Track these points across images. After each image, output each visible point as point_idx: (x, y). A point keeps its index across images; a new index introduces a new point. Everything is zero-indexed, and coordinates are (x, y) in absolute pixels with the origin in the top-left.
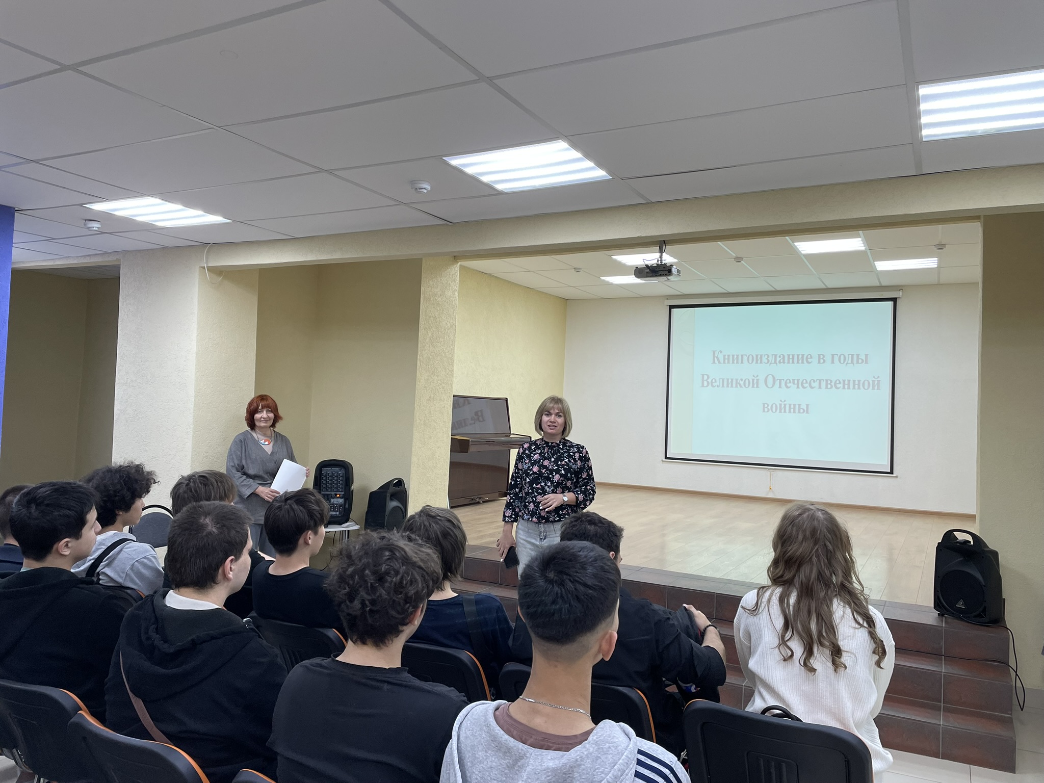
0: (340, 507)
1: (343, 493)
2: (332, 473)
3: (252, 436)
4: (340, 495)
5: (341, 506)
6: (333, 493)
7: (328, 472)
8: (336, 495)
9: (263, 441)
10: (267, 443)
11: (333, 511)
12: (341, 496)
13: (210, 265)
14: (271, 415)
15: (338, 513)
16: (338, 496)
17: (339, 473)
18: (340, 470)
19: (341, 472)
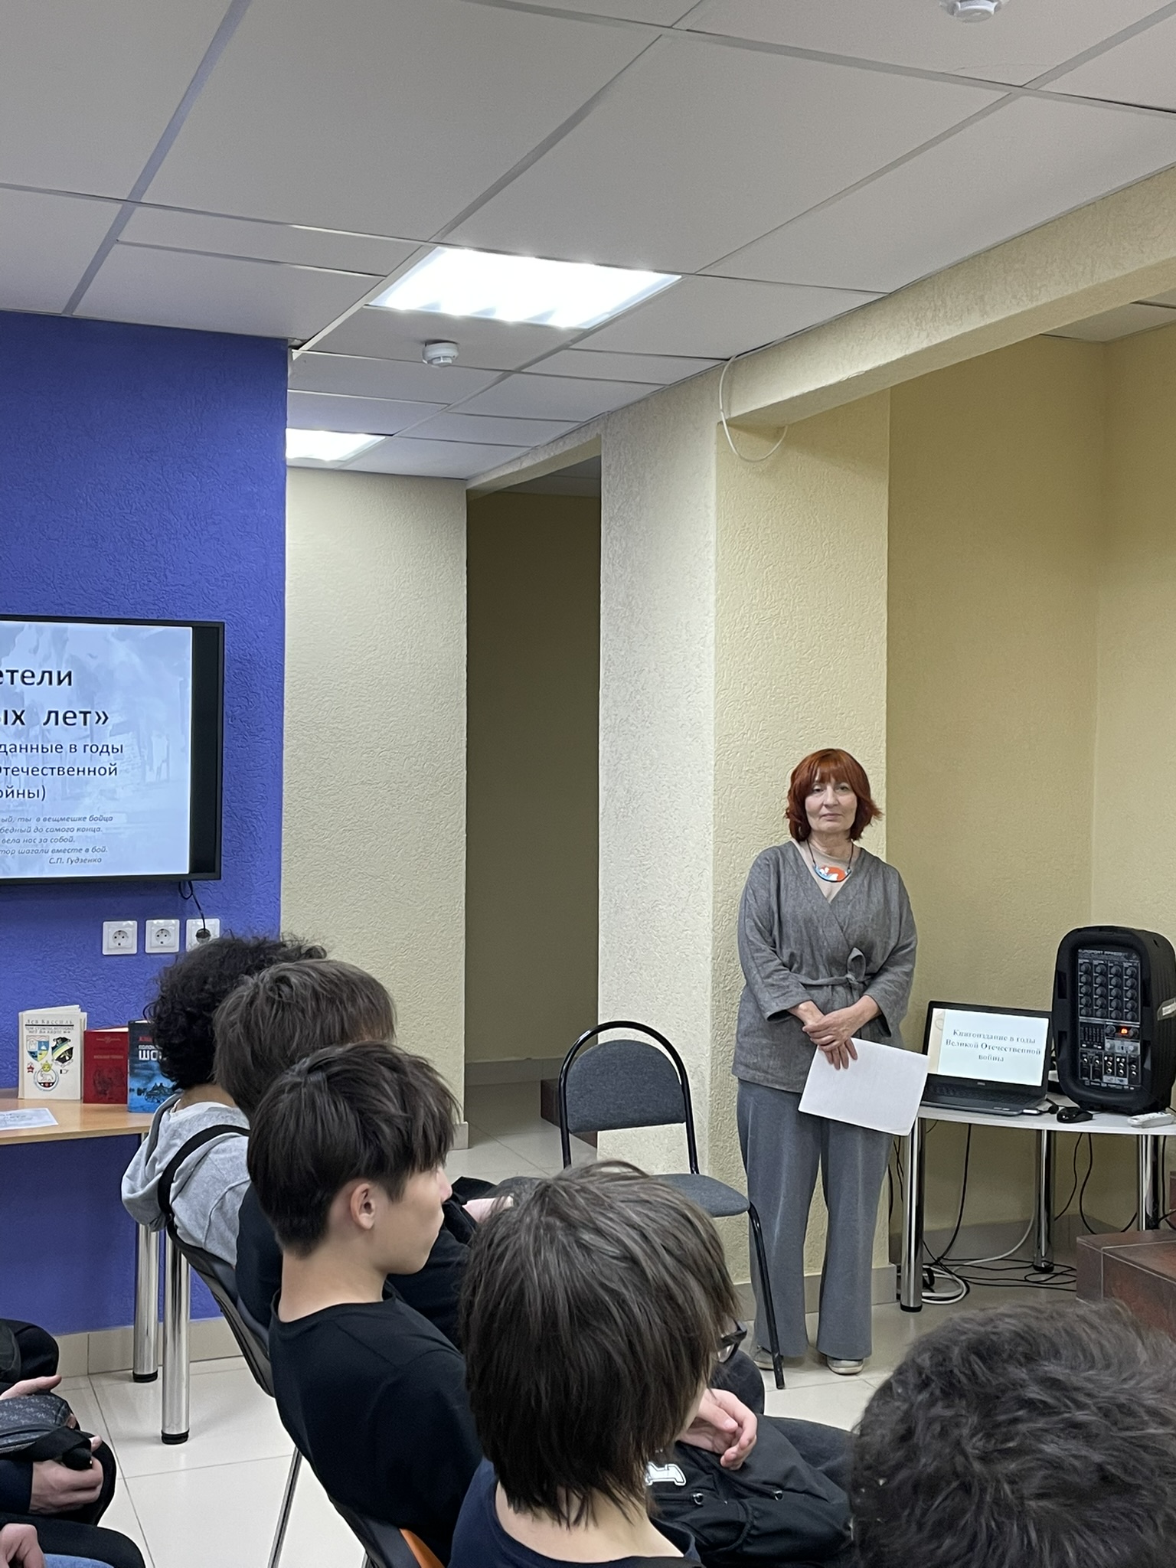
0: (1130, 1064)
1: (1137, 1025)
2: (1106, 965)
3: (797, 856)
4: (1128, 1029)
5: (1133, 1061)
6: (1110, 1022)
7: (1095, 962)
8: (1119, 1029)
9: (827, 870)
10: (834, 877)
11: (1112, 1074)
12: (1131, 1032)
13: (734, 414)
14: (848, 799)
15: (1126, 1081)
16: (1124, 1031)
17: (1125, 965)
18: (1128, 958)
19: (1130, 964)
